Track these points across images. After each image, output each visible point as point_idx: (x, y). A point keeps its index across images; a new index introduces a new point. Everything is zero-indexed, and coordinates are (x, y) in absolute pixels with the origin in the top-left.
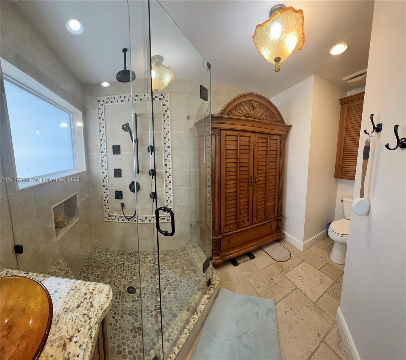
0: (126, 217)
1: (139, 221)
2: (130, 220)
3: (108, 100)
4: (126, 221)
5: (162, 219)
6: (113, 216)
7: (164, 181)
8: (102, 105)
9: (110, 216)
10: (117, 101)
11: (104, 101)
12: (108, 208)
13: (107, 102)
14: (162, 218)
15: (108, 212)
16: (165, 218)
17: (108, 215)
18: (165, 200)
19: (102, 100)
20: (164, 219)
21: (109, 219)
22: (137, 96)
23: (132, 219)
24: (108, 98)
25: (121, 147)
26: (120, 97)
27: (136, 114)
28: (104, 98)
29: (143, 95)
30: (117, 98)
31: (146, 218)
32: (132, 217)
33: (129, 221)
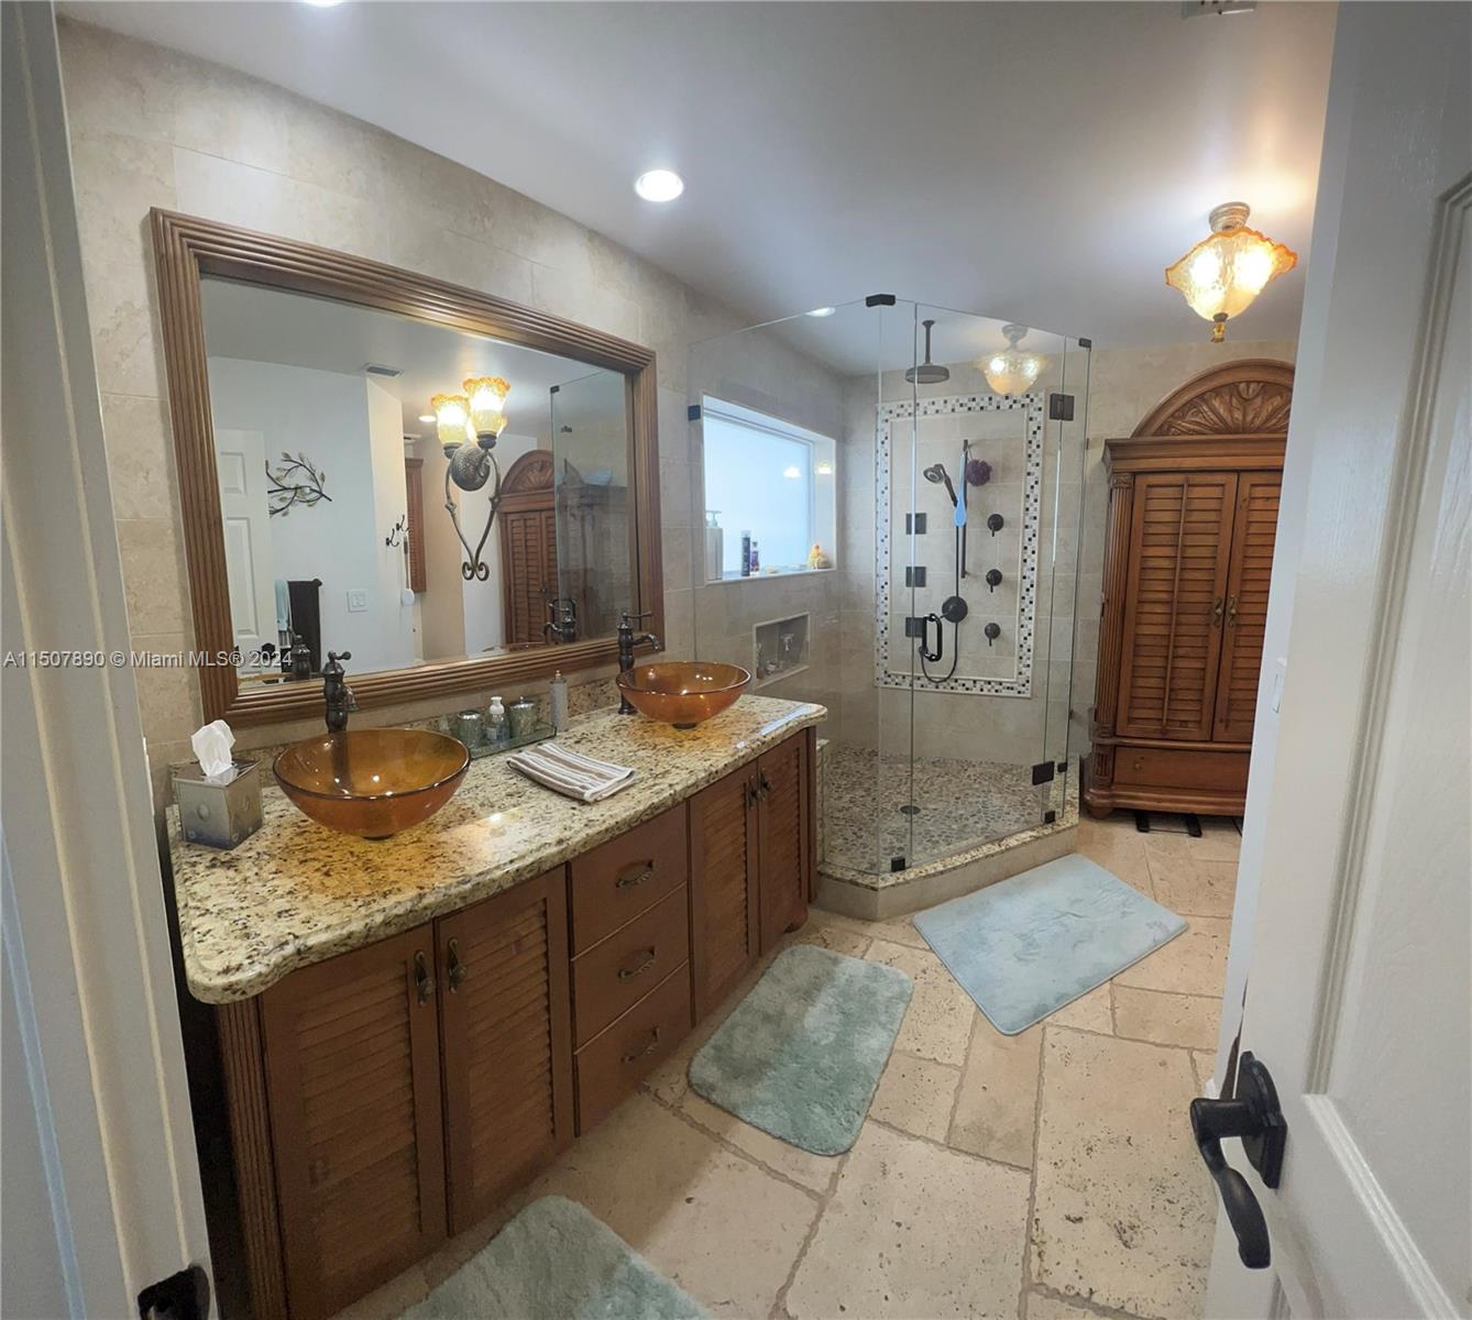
0: (930, 679)
1: (961, 690)
2: (941, 687)
3: (901, 411)
4: (931, 687)
5: (1008, 688)
6: (897, 676)
7: (1018, 598)
8: (887, 421)
9: (889, 676)
10: (925, 413)
11: (891, 412)
12: (886, 658)
13: (898, 415)
14: (1008, 685)
15: (886, 665)
16: (1015, 686)
17: (886, 672)
18: (1017, 645)
19: (888, 409)
20: (1012, 689)
21: (886, 683)
22: (974, 400)
23: (945, 684)
24: (902, 406)
25: (928, 518)
26: (933, 403)
27: (966, 441)
28: (893, 406)
29: (987, 399)
30: (926, 405)
31: (975, 682)
32: (945, 680)
33: (937, 687)
